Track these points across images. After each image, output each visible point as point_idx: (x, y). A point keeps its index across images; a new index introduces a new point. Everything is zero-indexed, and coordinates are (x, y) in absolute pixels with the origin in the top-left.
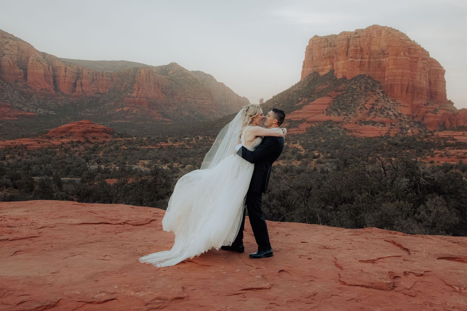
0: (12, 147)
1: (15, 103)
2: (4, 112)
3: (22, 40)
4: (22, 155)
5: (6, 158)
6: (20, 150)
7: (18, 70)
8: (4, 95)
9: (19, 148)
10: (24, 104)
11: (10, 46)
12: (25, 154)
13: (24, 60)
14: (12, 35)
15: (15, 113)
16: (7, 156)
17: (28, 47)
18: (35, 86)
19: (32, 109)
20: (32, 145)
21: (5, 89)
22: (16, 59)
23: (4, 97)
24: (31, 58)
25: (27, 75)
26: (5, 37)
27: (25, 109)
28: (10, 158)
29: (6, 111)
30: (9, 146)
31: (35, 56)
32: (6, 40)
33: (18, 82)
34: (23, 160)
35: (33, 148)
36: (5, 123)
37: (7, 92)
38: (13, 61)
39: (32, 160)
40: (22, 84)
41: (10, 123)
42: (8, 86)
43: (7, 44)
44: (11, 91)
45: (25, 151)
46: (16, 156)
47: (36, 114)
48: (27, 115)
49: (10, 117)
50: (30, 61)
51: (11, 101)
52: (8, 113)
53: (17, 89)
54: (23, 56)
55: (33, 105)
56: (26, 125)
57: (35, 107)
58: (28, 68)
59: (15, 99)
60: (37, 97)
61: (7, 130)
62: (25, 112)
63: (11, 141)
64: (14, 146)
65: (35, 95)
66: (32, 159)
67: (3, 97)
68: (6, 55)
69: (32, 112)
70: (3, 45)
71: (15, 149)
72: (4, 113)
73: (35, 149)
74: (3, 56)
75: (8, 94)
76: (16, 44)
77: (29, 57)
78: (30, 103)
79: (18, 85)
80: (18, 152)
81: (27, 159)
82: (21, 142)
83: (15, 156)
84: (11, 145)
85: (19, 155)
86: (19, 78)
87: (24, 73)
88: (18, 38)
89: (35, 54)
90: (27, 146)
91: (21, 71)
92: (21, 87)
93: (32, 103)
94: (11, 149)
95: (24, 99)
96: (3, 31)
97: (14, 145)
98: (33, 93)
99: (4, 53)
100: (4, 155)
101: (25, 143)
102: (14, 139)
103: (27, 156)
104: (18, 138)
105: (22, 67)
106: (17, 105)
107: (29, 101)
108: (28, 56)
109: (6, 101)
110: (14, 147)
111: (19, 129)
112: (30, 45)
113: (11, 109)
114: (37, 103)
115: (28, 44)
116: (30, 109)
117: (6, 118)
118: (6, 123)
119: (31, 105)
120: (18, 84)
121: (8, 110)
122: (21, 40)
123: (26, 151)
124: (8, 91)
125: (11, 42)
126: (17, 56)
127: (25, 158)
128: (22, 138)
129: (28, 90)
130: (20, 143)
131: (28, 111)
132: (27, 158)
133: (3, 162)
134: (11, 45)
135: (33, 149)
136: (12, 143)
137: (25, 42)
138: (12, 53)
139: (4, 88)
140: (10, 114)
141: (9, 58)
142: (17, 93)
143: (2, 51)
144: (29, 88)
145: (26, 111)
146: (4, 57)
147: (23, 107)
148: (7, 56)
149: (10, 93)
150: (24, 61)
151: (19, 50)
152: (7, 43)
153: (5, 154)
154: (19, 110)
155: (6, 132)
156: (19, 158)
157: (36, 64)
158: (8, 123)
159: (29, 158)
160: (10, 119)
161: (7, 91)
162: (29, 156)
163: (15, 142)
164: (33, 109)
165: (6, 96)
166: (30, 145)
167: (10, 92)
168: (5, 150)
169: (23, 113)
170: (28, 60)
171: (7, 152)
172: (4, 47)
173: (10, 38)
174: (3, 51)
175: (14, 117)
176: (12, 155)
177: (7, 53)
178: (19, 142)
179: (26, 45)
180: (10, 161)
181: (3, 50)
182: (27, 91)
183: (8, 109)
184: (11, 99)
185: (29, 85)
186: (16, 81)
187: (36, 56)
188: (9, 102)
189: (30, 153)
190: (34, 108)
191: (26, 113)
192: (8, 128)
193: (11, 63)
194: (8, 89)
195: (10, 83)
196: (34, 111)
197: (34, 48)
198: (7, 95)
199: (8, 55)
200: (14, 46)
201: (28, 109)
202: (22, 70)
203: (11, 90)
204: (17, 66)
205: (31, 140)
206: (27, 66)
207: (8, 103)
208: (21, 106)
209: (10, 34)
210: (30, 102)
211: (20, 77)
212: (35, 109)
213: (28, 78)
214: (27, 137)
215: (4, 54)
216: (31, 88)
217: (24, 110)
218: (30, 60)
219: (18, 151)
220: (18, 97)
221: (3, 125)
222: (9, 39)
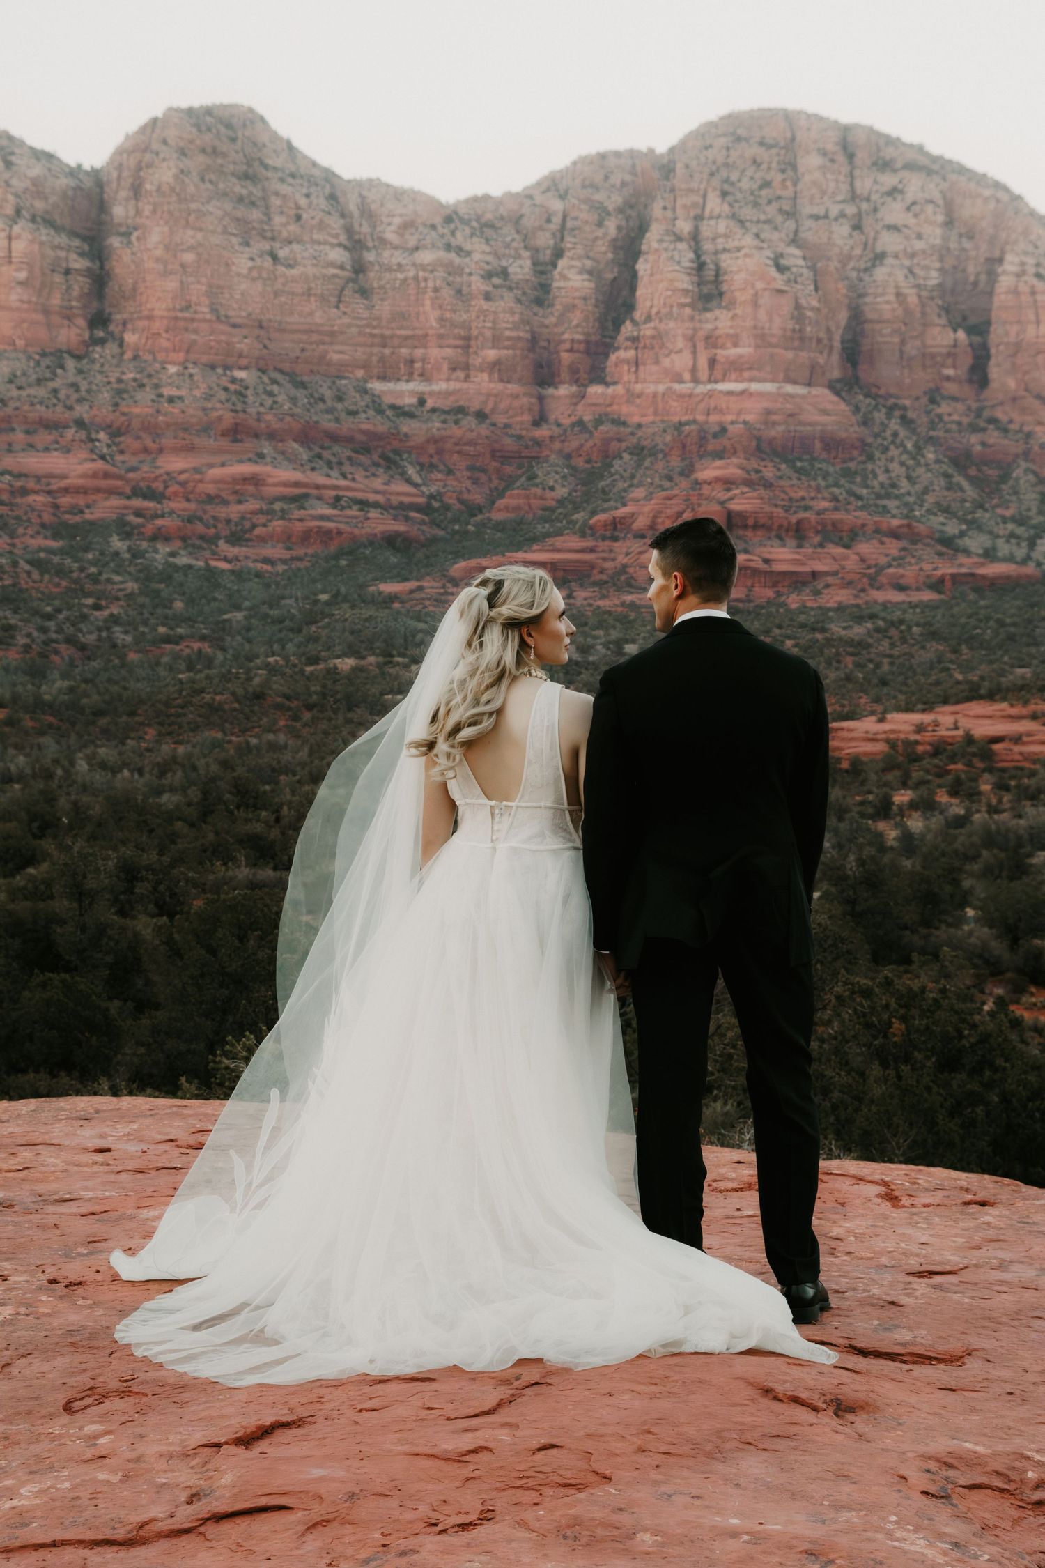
0: (920, 749)
1: (928, 510)
2: (873, 563)
3: (968, 170)
4: (973, 795)
5: (895, 808)
6: (960, 766)
7: (942, 337)
8: (875, 476)
9: (953, 758)
10: (970, 517)
11: (908, 209)
12: (985, 788)
13: (972, 278)
14: (920, 149)
15: (927, 567)
16: (902, 797)
17: (998, 201)
18: (1029, 418)
19: (1008, 541)
20: (1017, 739)
21: (879, 441)
22: (934, 278)
23: (875, 483)
24: (1012, 263)
25: (988, 357)
26: (884, 165)
27: (976, 542)
28: (913, 806)
29: (883, 561)
30: (909, 744)
31: (1030, 249)
32: (888, 180)
33: (943, 398)
34: (977, 817)
35: (1026, 757)
36: (881, 623)
37: (890, 454)
38: (918, 286)
39: (1022, 822)
40: (960, 407)
41: (901, 622)
42: (894, 425)
43: (895, 199)
44: (906, 451)
45: (984, 771)
46: (943, 798)
47: (1030, 569)
48: (984, 577)
49: (902, 588)
50: (1005, 282)
51: (906, 504)
52: (890, 566)
53: (930, 440)
54: (973, 253)
55: (1013, 519)
56: (978, 631)
57: (1020, 531)
58: (994, 319)
59: (926, 491)
60: (1035, 474)
61: (886, 660)
62: (976, 559)
63: (916, 717)
64: (930, 744)
65: (1023, 464)
66: (1020, 816)
67: (867, 487)
68: (889, 261)
69: (1010, 559)
70: (875, 210)
71: (936, 761)
72: (872, 571)
73: (1034, 762)
74: (874, 266)
75: (895, 466)
76: (937, 196)
77: (1000, 260)
78: (999, 511)
79: (940, 416)
80: (950, 777)
81: (996, 817)
82: (965, 723)
83: (938, 799)
84: (918, 737)
85: (953, 793)
86: (948, 378)
87: (973, 350)
88: (950, 162)
89: (1033, 237)
90: (996, 747)
91: (956, 340)
92: (959, 423)
93: (1007, 508)
94: (915, 760)
95: (971, 492)
96: (878, 134)
97: (927, 736)
98: (1017, 456)
99: (879, 249)
100: (885, 789)
101: (982, 729)
102: (928, 707)
103: (994, 801)
104: (945, 701)
105: (965, 318)
106: (937, 521)
107: (995, 501)
108: (997, 254)
109: (884, 507)
110: (928, 748)
111: (949, 655)
112: (1006, 189)
113: (904, 543)
114: (1034, 510)
115: (997, 185)
116: (1000, 543)
117: (880, 596)
118: (884, 619)
119: (1005, 520)
120: (939, 411)
121: (895, 552)
122: (961, 170)
123: (990, 770)
124: (894, 452)
125: (915, 185)
126: (941, 259)
127: (984, 809)
128: (969, 699)
129: (991, 441)
130: (957, 728)
131: (989, 555)
132: (997, 811)
133: (881, 826)
134: (914, 203)
135: (1026, 759)
136: (920, 729)
137: (981, 179)
138: (919, 245)
139: (876, 436)
140: (901, 571)
141: (900, 275)
142: (938, 461)
143: (871, 241)
144: (998, 428)
145: (979, 555)
146: (880, 273)
147: (962, 534)
148: (892, 266)
149: (902, 464)
150: (975, 284)
151: (949, 223)
152: (893, 192)
153: (886, 784)
154: (944, 550)
155: (886, 668)
156: (957, 808)
157: (1033, 293)
158: (892, 623)
159: (1004, 811)
160: (903, 602)
161: (886, 449)
162: (1007, 798)
163: (936, 724)
164: (1013, 541)
165: (882, 477)
166: (1011, 740)
167: (904, 457)
168: (889, 764)
169: (964, 565)
170: (992, 276)
171: (897, 773)
172: (879, 215)
173: (910, 167)
174: (875, 239)
175: (918, 589)
176: (923, 791)
177: (891, 248)
178: (956, 722)
179: (987, 193)
180: (916, 823)
181: (877, 232)
182: (983, 444)
183: (893, 547)
184: (909, 494)
185: (999, 414)
186: (934, 397)
187: (1036, 247)
188: (898, 507)
189: (1013, 783)
190: (1018, 537)
191: (982, 565)
192: (893, 645)
193: (913, 300)
194: (893, 442)
195: (905, 408)
196: (1021, 553)
197: (1026, 204)
198: (887, 471)
199: (896, 257)
200: (930, 209)
201: (988, 544)
202: (961, 335)
203: (905, 447)
204: (939, 316)
205: (1014, 711)
206: (988, 310)
207: (894, 516)
208: (952, 528)
209: (911, 146)
210: (998, 506)
211: (950, 372)
212: (1024, 544)
213: (994, 372)
214: (991, 696)
215: (879, 257)
216: (1006, 431)
217: (967, 552)
218: (1004, 272)
219: (948, 772)
220: (943, 482)
221: (869, 634)
222: (905, 174)
